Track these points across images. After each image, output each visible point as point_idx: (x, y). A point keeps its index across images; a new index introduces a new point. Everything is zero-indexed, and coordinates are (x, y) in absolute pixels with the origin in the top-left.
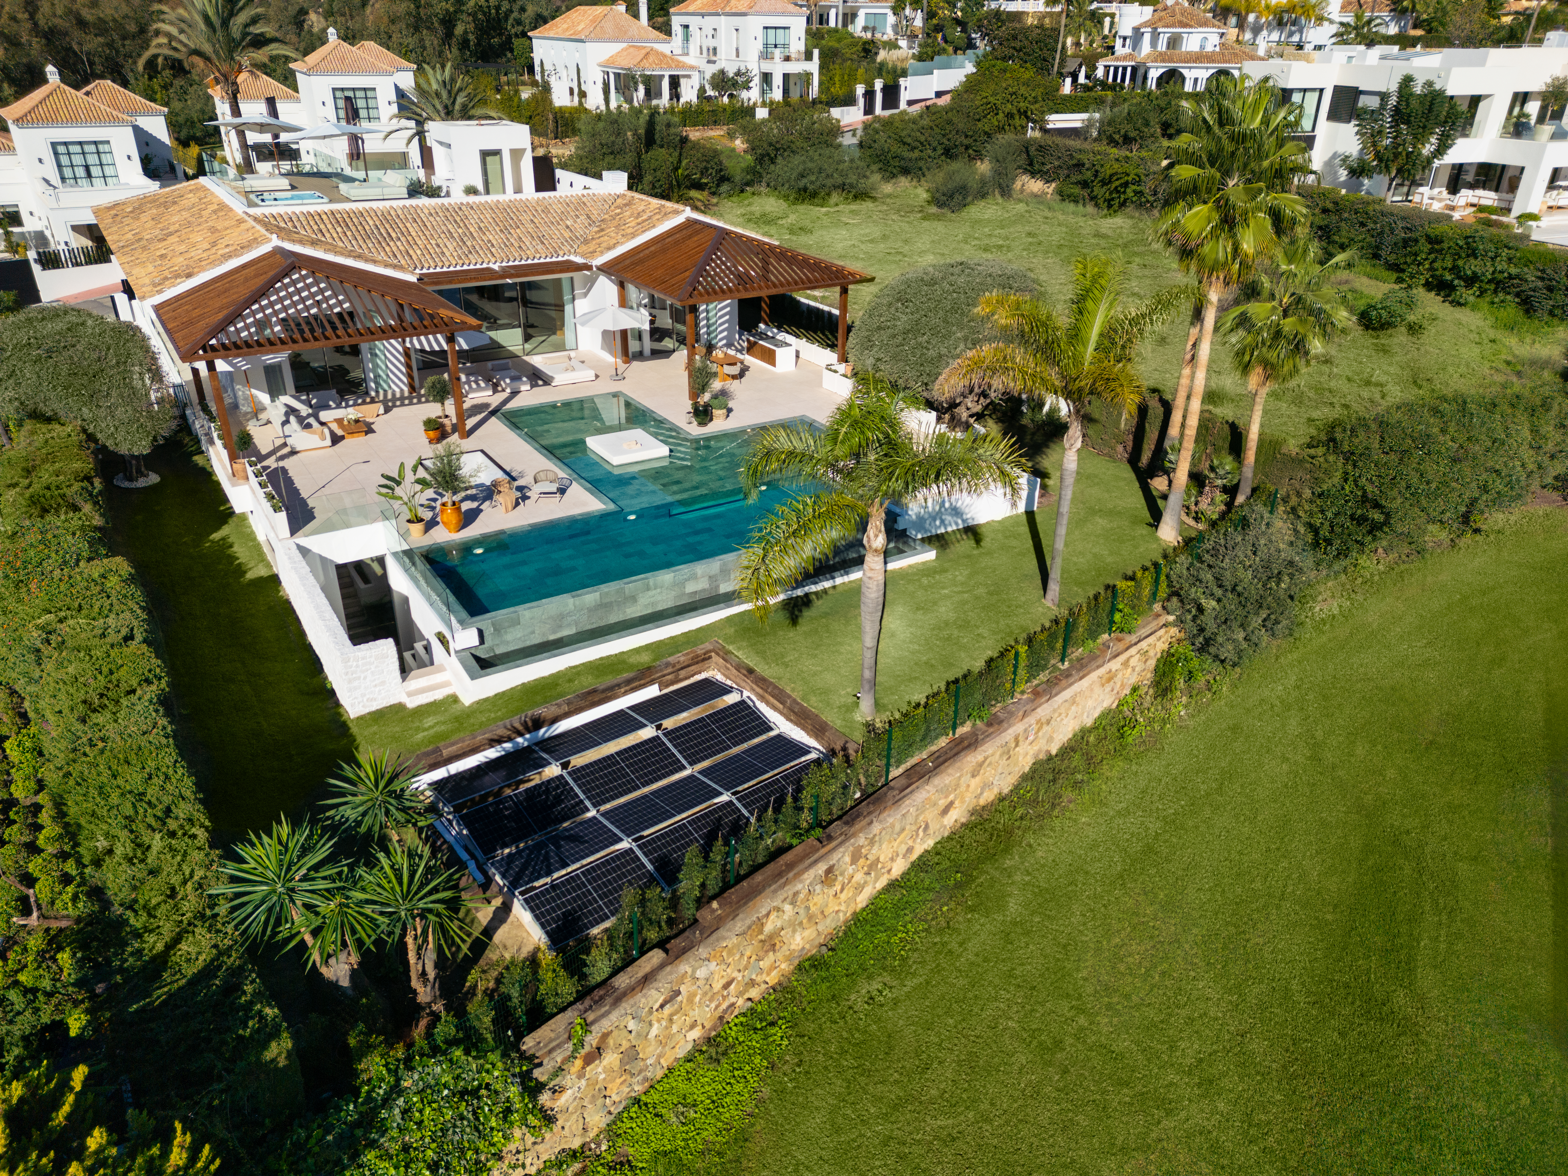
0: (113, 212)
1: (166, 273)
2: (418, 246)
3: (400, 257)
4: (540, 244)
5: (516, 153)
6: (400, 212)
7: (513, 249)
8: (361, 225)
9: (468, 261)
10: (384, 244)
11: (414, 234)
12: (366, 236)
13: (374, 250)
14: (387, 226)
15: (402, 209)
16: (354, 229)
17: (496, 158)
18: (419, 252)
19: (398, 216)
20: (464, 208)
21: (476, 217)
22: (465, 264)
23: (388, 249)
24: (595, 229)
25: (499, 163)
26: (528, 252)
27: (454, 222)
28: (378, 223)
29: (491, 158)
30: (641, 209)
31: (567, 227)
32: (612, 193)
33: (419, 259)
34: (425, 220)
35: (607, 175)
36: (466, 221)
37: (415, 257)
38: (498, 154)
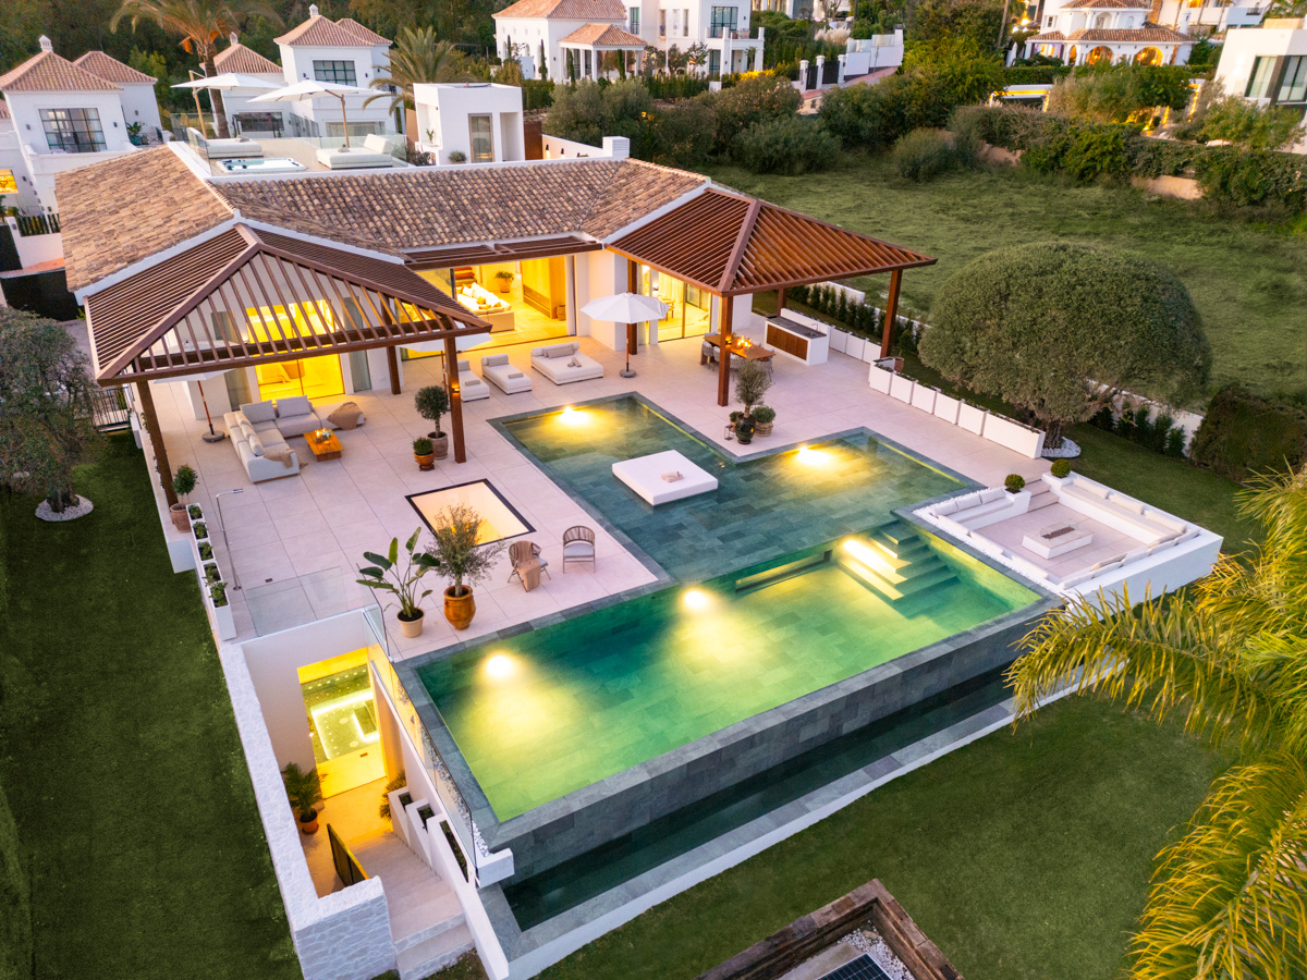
0: (74, 180)
1: (107, 254)
2: (406, 221)
3: (385, 234)
4: (542, 217)
5: (507, 118)
6: (385, 181)
7: (512, 224)
8: (341, 196)
9: (461, 239)
10: (367, 219)
11: (401, 207)
12: (348, 209)
13: (356, 226)
14: (371, 197)
15: (387, 178)
16: (333, 200)
17: (485, 123)
18: (406, 228)
19: (383, 187)
20: (455, 177)
21: (469, 187)
22: (458, 242)
23: (371, 225)
24: (599, 202)
25: (489, 129)
26: (529, 228)
27: (446, 193)
28: (360, 193)
29: (479, 122)
30: (650, 178)
31: (569, 200)
32: (613, 161)
33: (408, 237)
34: (413, 190)
35: (607, 141)
36: (459, 192)
37: (402, 234)
38: (487, 118)
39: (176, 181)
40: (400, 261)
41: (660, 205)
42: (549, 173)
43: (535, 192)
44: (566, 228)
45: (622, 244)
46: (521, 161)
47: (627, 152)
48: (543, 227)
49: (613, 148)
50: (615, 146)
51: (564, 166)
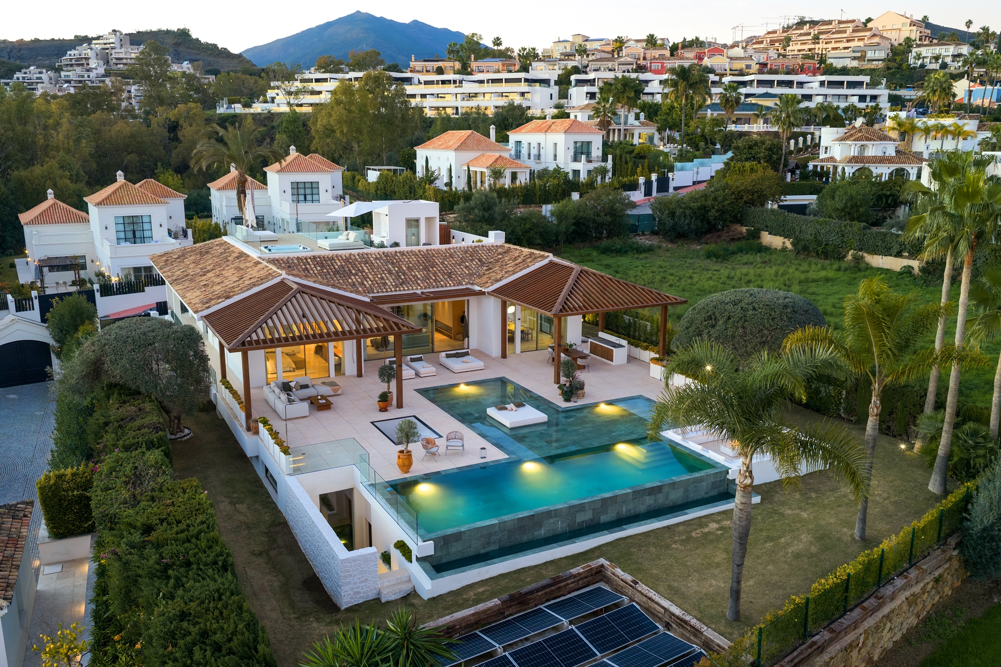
0: (164, 258)
1: (210, 296)
2: (370, 279)
3: (358, 286)
4: (450, 277)
5: (429, 220)
6: (357, 257)
7: (432, 281)
8: (333, 265)
9: (402, 289)
10: (347, 278)
11: (367, 271)
12: (336, 272)
13: (341, 281)
14: (350, 266)
15: (358, 255)
16: (328, 267)
17: (416, 223)
18: (370, 283)
19: (356, 260)
20: (398, 254)
21: (407, 260)
22: (400, 290)
23: (350, 281)
24: (485, 268)
25: (418, 226)
26: (442, 283)
27: (393, 263)
28: (344, 264)
29: (412, 223)
30: (516, 255)
31: (466, 267)
32: (495, 245)
33: (371, 287)
34: (374, 262)
35: (492, 233)
36: (401, 263)
37: (368, 286)
38: (417, 221)
39: (238, 258)
40: (368, 300)
41: (521, 270)
42: (455, 252)
43: (446, 263)
44: (464, 283)
45: (498, 292)
46: (437, 246)
47: (503, 240)
48: (450, 282)
49: (495, 238)
50: (496, 236)
51: (464, 247)
